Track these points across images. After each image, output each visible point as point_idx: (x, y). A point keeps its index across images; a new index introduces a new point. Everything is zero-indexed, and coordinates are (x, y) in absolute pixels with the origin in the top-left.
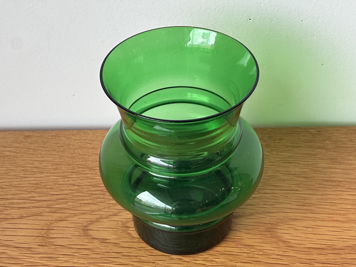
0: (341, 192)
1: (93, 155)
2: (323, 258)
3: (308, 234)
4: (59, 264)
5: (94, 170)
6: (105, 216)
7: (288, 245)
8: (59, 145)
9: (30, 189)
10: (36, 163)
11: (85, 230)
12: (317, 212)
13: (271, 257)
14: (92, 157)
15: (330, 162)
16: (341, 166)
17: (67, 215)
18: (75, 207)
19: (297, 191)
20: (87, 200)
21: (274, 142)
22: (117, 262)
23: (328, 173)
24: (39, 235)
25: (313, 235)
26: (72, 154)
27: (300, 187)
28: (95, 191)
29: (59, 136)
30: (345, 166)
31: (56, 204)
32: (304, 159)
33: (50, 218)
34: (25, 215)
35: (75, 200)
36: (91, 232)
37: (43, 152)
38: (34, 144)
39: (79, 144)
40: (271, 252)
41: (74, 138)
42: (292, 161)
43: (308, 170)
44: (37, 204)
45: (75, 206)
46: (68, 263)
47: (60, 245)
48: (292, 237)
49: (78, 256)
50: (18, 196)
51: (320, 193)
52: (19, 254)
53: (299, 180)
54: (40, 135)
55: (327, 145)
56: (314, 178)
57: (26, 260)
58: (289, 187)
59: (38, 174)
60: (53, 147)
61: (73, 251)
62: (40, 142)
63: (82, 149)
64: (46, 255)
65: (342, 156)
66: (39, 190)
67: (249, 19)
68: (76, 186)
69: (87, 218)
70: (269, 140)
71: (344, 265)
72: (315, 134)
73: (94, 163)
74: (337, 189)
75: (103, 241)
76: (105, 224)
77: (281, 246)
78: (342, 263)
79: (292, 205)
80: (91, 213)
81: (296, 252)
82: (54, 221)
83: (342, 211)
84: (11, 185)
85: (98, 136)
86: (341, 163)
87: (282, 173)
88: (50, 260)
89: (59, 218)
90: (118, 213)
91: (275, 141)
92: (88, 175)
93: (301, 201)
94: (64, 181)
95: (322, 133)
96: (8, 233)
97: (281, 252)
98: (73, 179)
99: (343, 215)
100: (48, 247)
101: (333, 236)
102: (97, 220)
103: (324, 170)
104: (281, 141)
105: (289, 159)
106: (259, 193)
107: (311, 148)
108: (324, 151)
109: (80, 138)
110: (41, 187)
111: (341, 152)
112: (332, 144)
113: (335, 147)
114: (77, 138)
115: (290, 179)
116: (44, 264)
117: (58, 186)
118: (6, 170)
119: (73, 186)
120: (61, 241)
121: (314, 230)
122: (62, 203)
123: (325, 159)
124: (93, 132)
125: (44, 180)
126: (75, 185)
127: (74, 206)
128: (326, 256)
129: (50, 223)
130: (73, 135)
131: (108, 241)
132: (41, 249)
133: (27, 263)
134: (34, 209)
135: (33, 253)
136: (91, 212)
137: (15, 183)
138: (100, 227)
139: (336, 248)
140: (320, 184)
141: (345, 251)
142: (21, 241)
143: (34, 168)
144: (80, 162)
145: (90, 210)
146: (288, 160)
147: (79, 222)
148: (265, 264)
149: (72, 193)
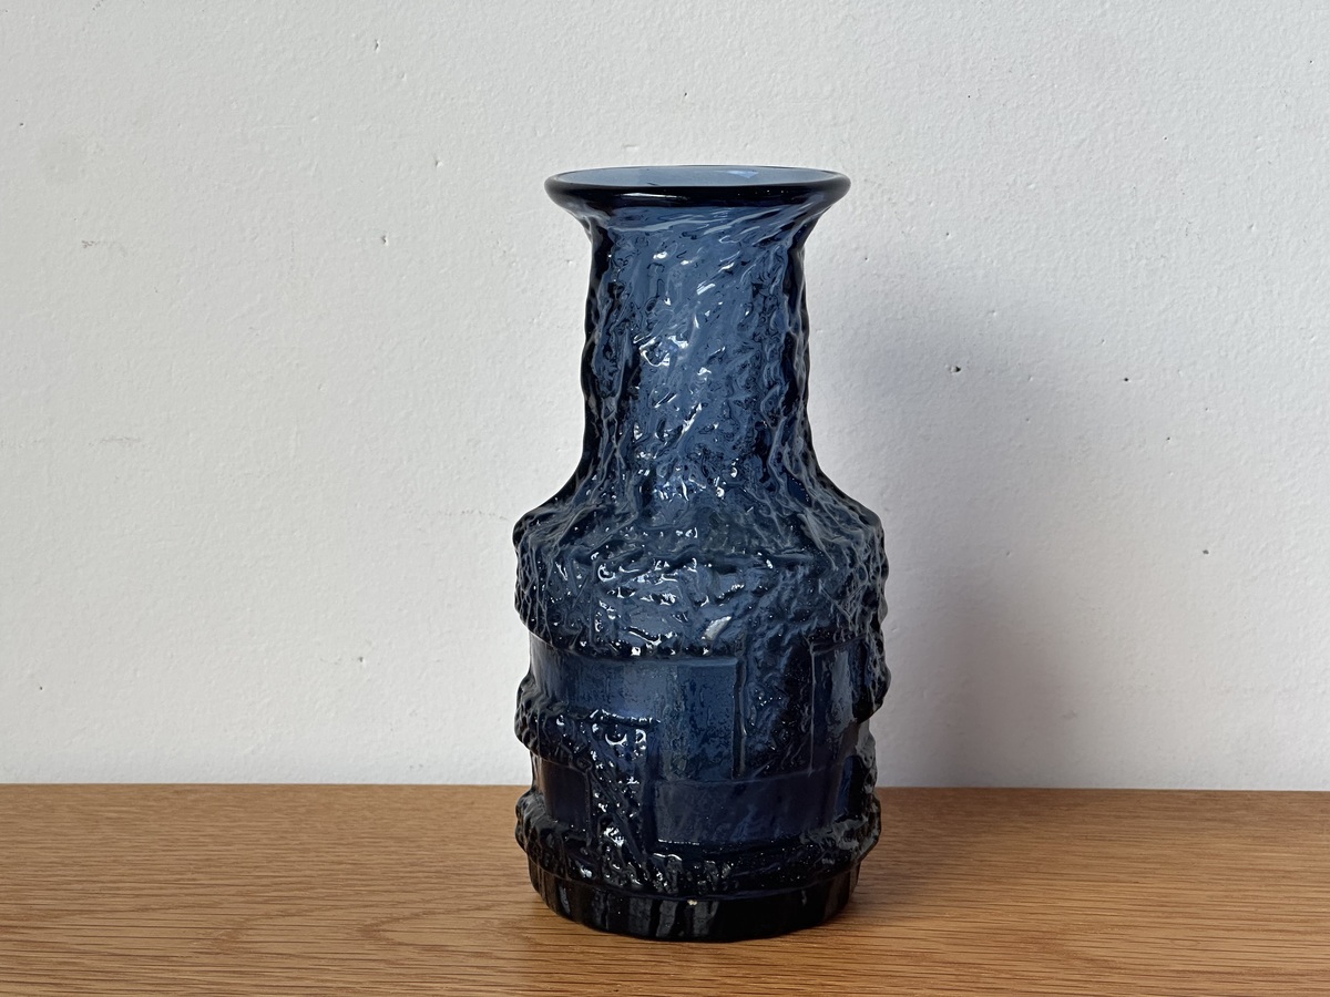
13: (1044, 982)
14: (409, 823)
17: (306, 908)
24: (201, 936)
26: (339, 817)
33: (244, 911)
36: (388, 935)
40: (1043, 975)
44: (201, 891)
50: (137, 877)
66: (213, 869)
67: (953, 369)
84: (114, 861)
90: (493, 906)
92: (393, 849)
96: (89, 933)
102: (416, 916)
106: (999, 883)
118: (104, 839)
122: (292, 890)
126: (340, 863)
131: (450, 949)
132: (205, 959)
134: (189, 898)
137: (129, 858)
149: (330, 875)
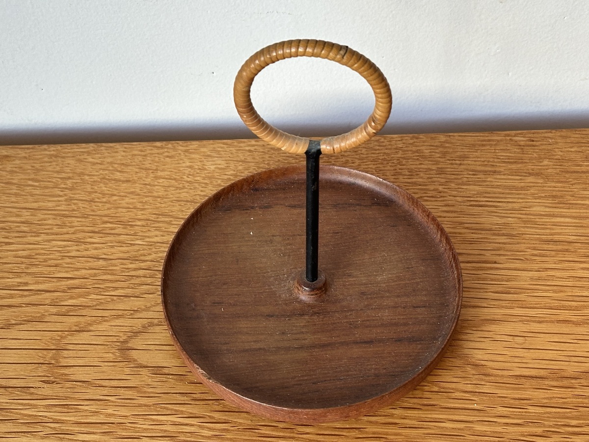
0: (572, 264)
1: (128, 195)
2: (543, 397)
3: (514, 350)
4: (81, 419)
5: (132, 226)
6: (157, 320)
7: (482, 372)
8: (63, 175)
9: (18, 267)
10: (24, 212)
11: (124, 349)
12: (531, 304)
15: (551, 203)
16: (571, 211)
18: (102, 303)
19: (495, 263)
20: (122, 288)
21: (452, 164)
22: (185, 412)
23: (549, 226)
25: (524, 350)
27: (500, 255)
28: (135, 269)
29: (63, 157)
30: (578, 211)
31: (67, 297)
32: (505, 198)
34: (14, 322)
35: (100, 290)
37: (36, 190)
38: (18, 174)
39: (101, 172)
41: (91, 160)
42: (483, 203)
43: (513, 219)
45: (102, 301)
46: (97, 415)
47: (81, 380)
48: (488, 355)
49: (115, 402)
51: (536, 266)
52: (8, 401)
53: (497, 241)
54: (27, 155)
55: (547, 167)
56: (524, 236)
57: (22, 412)
58: (481, 255)
59: (32, 236)
60: (54, 180)
61: (105, 393)
62: (29, 169)
63: (107, 184)
64: (57, 400)
65: (571, 191)
68: (101, 260)
69: (126, 325)
70: (441, 160)
71: (581, 409)
72: (524, 146)
73: (131, 211)
74: (565, 257)
75: (157, 370)
76: (159, 338)
77: (471, 374)
78: (576, 406)
79: (486, 292)
80: (131, 314)
81: (496, 386)
82: (66, 333)
83: (572, 303)
85: (135, 155)
86: (570, 204)
87: (467, 228)
88: (66, 410)
89: (75, 326)
91: (454, 162)
93: (503, 283)
94: (78, 251)
95: (537, 143)
97: (469, 385)
98: (94, 245)
99: (576, 309)
100: (61, 385)
101: (560, 352)
103: (542, 220)
104: (463, 160)
105: (478, 199)
107: (517, 175)
108: (541, 181)
109: (101, 159)
110: (38, 263)
111: (571, 183)
112: (555, 167)
113: (560, 171)
114: (95, 161)
115: (481, 238)
116: (56, 419)
117: (68, 260)
119: (95, 260)
120: (83, 372)
121: (526, 340)
123: (542, 197)
124: (125, 148)
125: (42, 249)
127: (100, 301)
128: (548, 391)
129: (59, 336)
130: (89, 153)
133: (24, 419)
135: (34, 398)
136: (132, 312)
138: (150, 343)
139: (566, 374)
140: (535, 249)
141: (582, 381)
142: (10, 373)
143: (21, 224)
144: (105, 210)
145: (129, 309)
146: (477, 201)
147: (111, 334)
148: (444, 410)
